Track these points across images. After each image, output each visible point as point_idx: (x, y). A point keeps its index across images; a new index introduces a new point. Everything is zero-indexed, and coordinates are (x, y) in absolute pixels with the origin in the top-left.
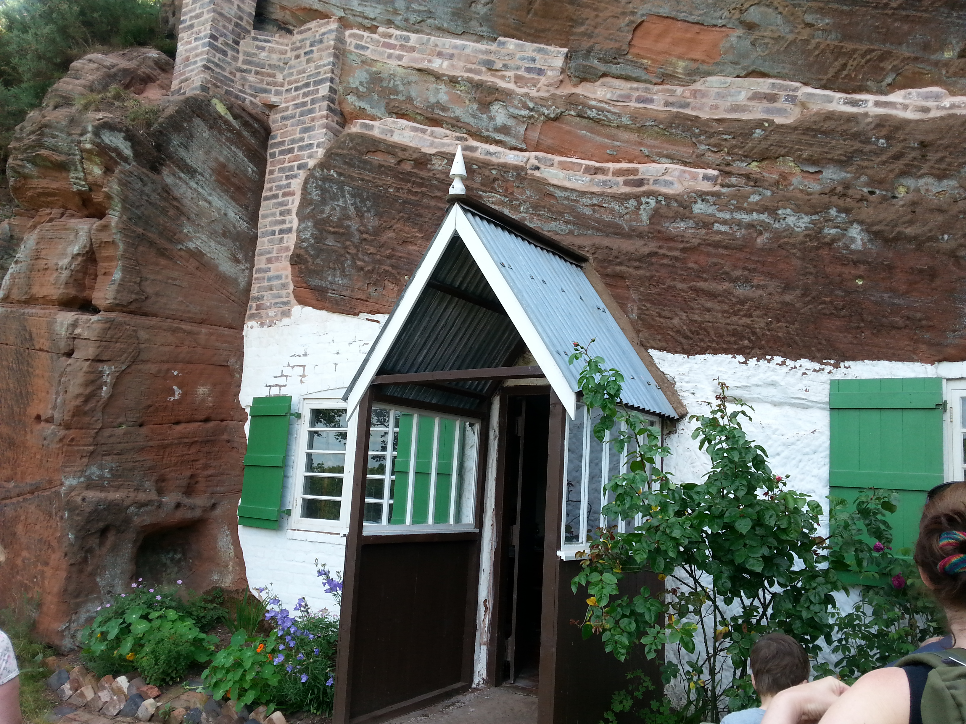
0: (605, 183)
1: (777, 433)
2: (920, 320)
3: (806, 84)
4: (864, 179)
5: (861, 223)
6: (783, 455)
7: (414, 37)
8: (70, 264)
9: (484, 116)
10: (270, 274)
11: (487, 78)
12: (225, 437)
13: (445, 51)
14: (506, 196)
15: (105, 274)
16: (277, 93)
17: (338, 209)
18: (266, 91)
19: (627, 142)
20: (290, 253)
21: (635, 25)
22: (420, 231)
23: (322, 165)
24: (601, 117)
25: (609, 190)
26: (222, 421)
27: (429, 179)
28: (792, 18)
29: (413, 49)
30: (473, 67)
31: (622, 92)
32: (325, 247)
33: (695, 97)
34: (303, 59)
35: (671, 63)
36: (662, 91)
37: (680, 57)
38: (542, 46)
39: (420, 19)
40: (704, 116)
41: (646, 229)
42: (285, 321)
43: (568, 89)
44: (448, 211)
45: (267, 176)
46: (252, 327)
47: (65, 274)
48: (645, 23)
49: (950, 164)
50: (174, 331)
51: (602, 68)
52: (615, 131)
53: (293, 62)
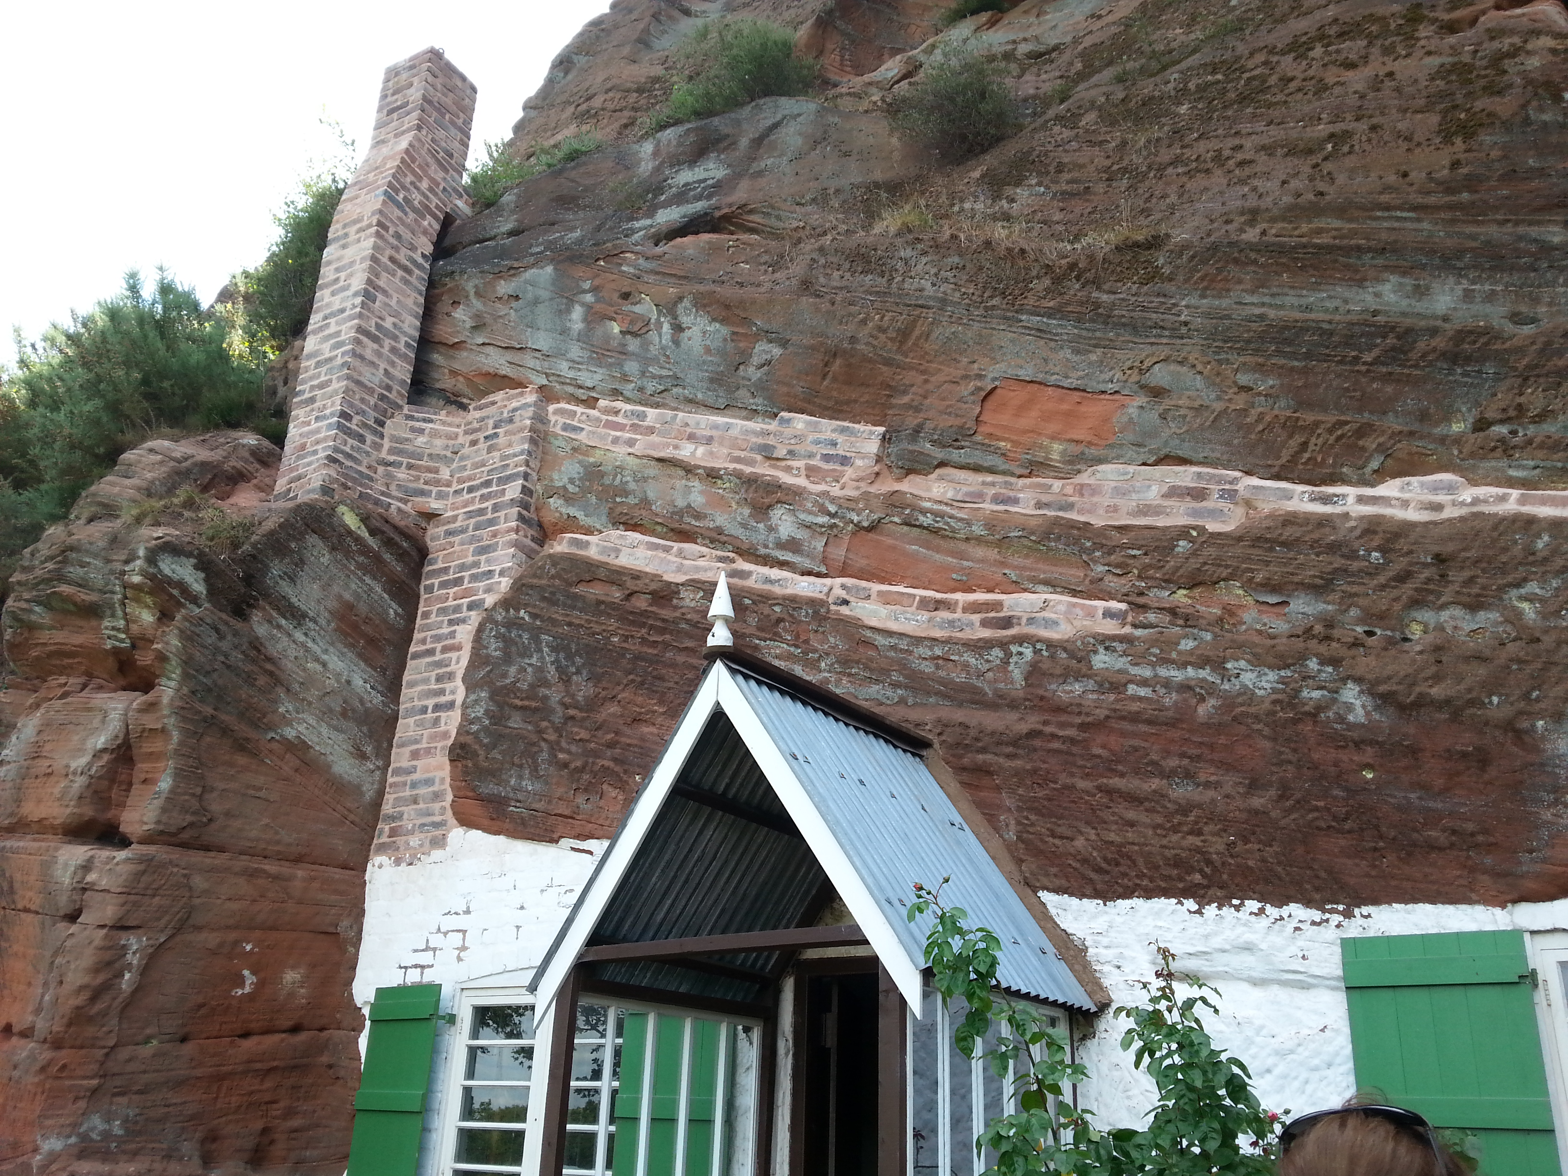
0: (951, 623)
1: (1264, 1032)
2: (1472, 834)
3: (1248, 473)
4: (1354, 612)
5: (1358, 680)
6: (1277, 1071)
7: (651, 413)
8: (90, 765)
9: (761, 526)
10: (415, 777)
11: (764, 470)
12: (324, 1059)
13: (699, 432)
14: (797, 646)
15: (145, 781)
16: (441, 496)
17: (529, 670)
18: (422, 493)
19: (982, 561)
20: (450, 742)
21: (983, 394)
22: (661, 702)
23: (506, 603)
24: (940, 525)
25: (959, 635)
26: (322, 1029)
27: (675, 622)
28: (1218, 380)
29: (651, 430)
30: (742, 454)
31: (971, 489)
32: (508, 731)
33: (1082, 495)
34: (482, 445)
35: (1041, 446)
36: (1030, 486)
37: (1053, 438)
38: (846, 424)
39: (662, 388)
40: (1098, 522)
41: (1021, 694)
42: (437, 854)
43: (887, 485)
44: (705, 672)
45: (419, 621)
46: (380, 867)
47: (80, 782)
48: (998, 391)
49: (1484, 588)
50: (252, 874)
51: (939, 454)
52: (963, 546)
53: (466, 451)
